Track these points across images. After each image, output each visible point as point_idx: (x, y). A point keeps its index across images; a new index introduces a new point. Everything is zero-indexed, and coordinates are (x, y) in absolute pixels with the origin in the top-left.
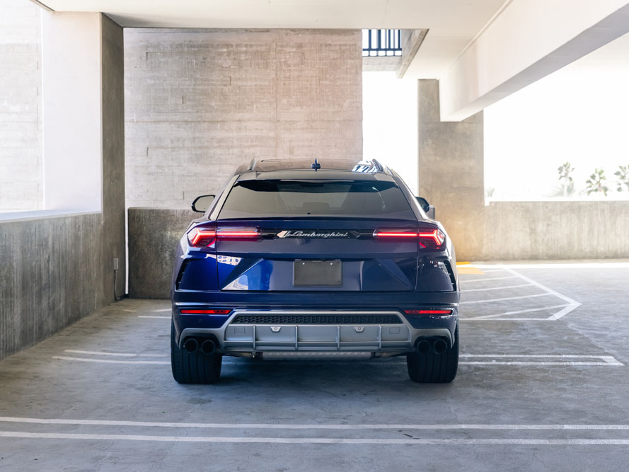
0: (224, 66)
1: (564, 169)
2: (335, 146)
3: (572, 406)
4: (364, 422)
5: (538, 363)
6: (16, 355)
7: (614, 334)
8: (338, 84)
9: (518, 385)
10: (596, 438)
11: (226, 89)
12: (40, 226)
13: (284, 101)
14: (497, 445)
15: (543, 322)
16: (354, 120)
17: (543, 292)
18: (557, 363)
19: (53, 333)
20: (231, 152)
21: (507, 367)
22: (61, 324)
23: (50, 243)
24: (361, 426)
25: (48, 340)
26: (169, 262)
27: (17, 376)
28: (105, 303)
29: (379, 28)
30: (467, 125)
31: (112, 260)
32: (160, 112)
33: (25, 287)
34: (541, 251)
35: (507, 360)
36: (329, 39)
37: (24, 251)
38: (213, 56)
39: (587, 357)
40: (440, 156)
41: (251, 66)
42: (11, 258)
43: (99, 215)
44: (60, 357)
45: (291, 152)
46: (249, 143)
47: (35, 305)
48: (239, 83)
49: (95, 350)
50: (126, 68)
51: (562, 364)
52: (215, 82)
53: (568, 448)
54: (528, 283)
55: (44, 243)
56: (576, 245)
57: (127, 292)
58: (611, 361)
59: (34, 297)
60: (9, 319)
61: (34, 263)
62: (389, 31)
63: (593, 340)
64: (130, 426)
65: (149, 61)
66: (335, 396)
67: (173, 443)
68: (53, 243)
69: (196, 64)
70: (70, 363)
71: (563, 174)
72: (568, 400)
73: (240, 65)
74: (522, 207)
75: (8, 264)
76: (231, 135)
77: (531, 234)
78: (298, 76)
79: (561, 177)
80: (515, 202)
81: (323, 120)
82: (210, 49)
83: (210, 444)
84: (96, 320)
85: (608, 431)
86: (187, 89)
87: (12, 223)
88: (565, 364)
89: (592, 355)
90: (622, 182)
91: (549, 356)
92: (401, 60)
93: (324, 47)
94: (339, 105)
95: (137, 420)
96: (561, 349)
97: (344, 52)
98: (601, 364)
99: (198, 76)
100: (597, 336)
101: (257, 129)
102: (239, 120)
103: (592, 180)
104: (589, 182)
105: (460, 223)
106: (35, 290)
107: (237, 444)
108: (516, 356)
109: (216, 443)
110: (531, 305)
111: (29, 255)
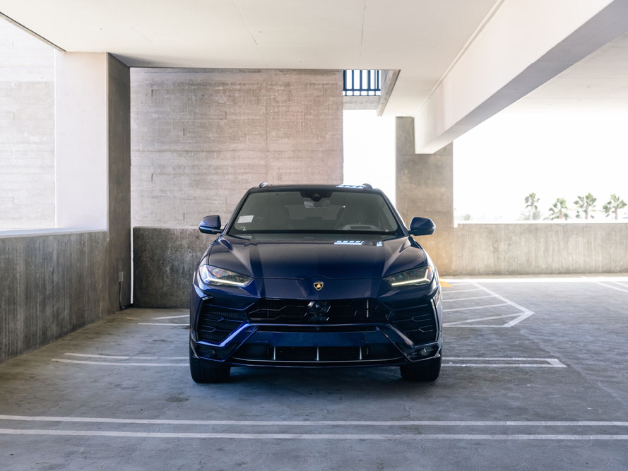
0: (220, 102)
1: (531, 199)
2: (319, 173)
3: (516, 404)
4: (325, 419)
5: (490, 365)
6: (17, 358)
7: (561, 339)
8: (321, 118)
9: (470, 385)
10: (535, 434)
11: (222, 123)
12: (44, 242)
13: (274, 133)
14: (444, 440)
15: (500, 328)
16: (336, 151)
17: (502, 302)
18: (506, 365)
19: (57, 338)
20: (226, 178)
21: (461, 368)
22: (66, 330)
23: (55, 257)
24: (321, 423)
25: (51, 345)
26: (169, 275)
27: (14, 377)
28: (110, 312)
29: (369, 69)
30: (438, 157)
31: (117, 273)
32: (163, 143)
33: (28, 296)
34: (503, 267)
35: (462, 362)
36: (313, 79)
37: (27, 264)
38: (211, 93)
39: (534, 359)
40: (415, 184)
41: (244, 102)
42: (14, 269)
43: (104, 233)
44: (58, 360)
45: (280, 179)
46: (243, 171)
47: (38, 313)
48: (234, 118)
49: (92, 354)
50: (132, 104)
51: (511, 365)
52: (212, 117)
53: (508, 443)
54: (490, 295)
55: (49, 257)
56: (533, 263)
57: (132, 302)
58: (556, 363)
59: (38, 305)
60: (12, 325)
61: (38, 275)
62: (378, 71)
63: (542, 345)
64: (108, 423)
65: (154, 97)
66: (302, 394)
67: (144, 439)
68: (58, 258)
69: (196, 100)
70: (67, 365)
71: (529, 203)
72: (513, 398)
73: (234, 101)
74: (487, 228)
75: (11, 275)
76: (226, 163)
77: (494, 252)
78: (286, 112)
79: (528, 206)
80: (481, 225)
81: (308, 150)
82: (208, 87)
83: (179, 439)
84: (99, 326)
85: (546, 427)
86: (187, 122)
87: (15, 238)
88: (514, 365)
89: (540, 358)
90: (580, 210)
91: (500, 359)
92: (379, 99)
93: (308, 85)
94: (321, 137)
95: (116, 418)
96: (512, 353)
97: (326, 90)
98: (546, 365)
99: (197, 111)
100: (545, 341)
101: (249, 158)
102: (233, 150)
103: (554, 208)
104: (551, 209)
105: (432, 242)
106: (39, 298)
107: (204, 439)
108: (470, 359)
109: (185, 439)
110: (490, 314)
111: (33, 267)
